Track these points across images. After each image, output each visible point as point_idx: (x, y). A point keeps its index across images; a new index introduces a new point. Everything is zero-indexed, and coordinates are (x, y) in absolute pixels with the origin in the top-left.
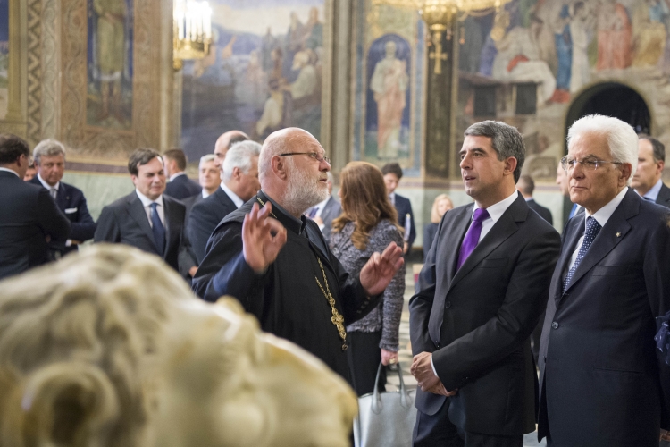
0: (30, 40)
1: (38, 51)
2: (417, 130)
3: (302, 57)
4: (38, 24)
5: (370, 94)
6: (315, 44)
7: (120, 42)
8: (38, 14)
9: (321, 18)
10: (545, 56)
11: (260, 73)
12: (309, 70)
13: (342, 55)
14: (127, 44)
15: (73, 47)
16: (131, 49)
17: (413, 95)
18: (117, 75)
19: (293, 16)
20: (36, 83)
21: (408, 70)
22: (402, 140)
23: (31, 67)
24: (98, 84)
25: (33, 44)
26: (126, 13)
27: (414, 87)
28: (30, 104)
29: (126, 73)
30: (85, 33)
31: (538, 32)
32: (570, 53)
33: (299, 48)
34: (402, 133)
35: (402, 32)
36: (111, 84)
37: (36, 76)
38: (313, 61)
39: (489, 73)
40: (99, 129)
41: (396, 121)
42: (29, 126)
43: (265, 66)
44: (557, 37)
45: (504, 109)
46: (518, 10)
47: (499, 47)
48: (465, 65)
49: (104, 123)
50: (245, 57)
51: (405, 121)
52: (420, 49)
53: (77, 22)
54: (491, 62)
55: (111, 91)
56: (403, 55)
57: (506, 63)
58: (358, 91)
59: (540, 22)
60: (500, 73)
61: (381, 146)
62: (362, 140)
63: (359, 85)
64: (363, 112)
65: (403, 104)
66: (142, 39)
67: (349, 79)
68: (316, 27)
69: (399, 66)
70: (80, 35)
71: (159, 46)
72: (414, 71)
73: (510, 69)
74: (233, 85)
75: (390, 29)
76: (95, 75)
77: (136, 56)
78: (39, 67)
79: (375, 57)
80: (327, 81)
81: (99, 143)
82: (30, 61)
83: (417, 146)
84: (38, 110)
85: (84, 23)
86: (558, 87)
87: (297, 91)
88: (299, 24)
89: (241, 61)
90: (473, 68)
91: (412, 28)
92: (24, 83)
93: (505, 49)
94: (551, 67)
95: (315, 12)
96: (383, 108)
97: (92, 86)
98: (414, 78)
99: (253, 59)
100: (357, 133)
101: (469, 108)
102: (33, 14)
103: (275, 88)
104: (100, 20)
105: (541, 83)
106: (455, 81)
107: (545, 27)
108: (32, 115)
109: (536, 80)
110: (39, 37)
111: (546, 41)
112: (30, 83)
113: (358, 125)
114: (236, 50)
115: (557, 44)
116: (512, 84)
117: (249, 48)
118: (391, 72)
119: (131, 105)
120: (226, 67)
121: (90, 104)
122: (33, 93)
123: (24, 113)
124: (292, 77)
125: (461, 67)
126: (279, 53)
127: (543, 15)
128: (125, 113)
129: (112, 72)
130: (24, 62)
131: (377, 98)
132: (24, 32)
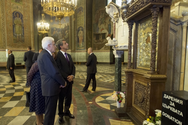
0: (3, 29)
1: (4, 31)
2: (85, 42)
3: (66, 31)
4: (4, 26)
5: (78, 37)
6: (68, 29)
7: (21, 29)
8: (4, 25)
9: (69, 25)
10: (107, 28)
11: (61, 35)
12: (67, 33)
13: (73, 31)
14: (23, 29)
15: (10, 30)
16: (23, 30)
17: (84, 36)
18: (20, 34)
19: (65, 25)
20: (4, 36)
21: (83, 32)
22: (83, 44)
23: (3, 34)
24: (16, 36)
25: (3, 30)
26: (22, 24)
27: (84, 35)
28: (3, 40)
29: (23, 34)
30: (12, 27)
31: (105, 24)
32: (111, 27)
33: (66, 30)
34: (83, 43)
35: (82, 26)
36: (19, 36)
37: (4, 35)
38: (68, 32)
39: (98, 32)
40: (17, 44)
41: (82, 41)
42: (4, 44)
43: (62, 33)
44: (108, 25)
45: (100, 38)
46: (102, 21)
47: (99, 28)
48: (94, 31)
49: (18, 43)
50: (59, 32)
51: (83, 41)
52: (85, 29)
53: (10, 25)
54: (98, 30)
55: (19, 37)
56: (82, 30)
57: (100, 30)
58: (76, 37)
59: (106, 22)
60: (100, 32)
61: (80, 45)
62: (77, 45)
63: (76, 35)
64: (77, 40)
65: (83, 38)
66: (26, 28)
67: (75, 35)
68: (68, 26)
69: (82, 32)
70: (11, 28)
71: (30, 29)
72: (84, 32)
73: (101, 31)
74: (58, 37)
75: (80, 26)
76: (15, 35)
77: (24, 31)
78: (4, 34)
79: (78, 31)
80: (70, 35)
81: (17, 46)
82: (3, 33)
83: (85, 45)
84: (5, 41)
85: (12, 26)
86: (109, 34)
87: (66, 37)
88: (66, 26)
89: (59, 33)
90: (95, 32)
91: (84, 25)
92: (2, 37)
93: (100, 28)
94: (108, 30)
95: (68, 24)
96: (80, 39)
97: (14, 36)
98: (84, 34)
99: (60, 32)
100: (76, 43)
101: (95, 38)
102: (3, 25)
103: (63, 37)
104: (16, 25)
105: (106, 33)
106: (93, 34)
107: (107, 23)
108: (4, 42)
109: (105, 33)
110: (4, 29)
111: (107, 26)
112: (3, 36)
113: (76, 42)
114: (58, 31)
115: (109, 26)
116: (102, 34)
117: (59, 31)
118: (81, 33)
119: (24, 40)
120: (57, 34)
121: (14, 40)
122: (4, 38)
123: (3, 42)
124: (65, 35)
125: (94, 32)
126: (63, 31)
127: (106, 21)
128: (23, 41)
129: (19, 34)
130: (2, 33)
131: (79, 38)
132: (2, 28)
